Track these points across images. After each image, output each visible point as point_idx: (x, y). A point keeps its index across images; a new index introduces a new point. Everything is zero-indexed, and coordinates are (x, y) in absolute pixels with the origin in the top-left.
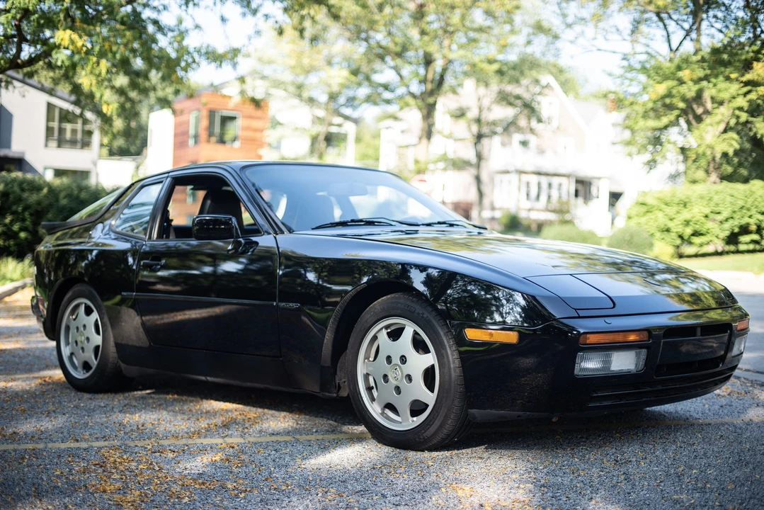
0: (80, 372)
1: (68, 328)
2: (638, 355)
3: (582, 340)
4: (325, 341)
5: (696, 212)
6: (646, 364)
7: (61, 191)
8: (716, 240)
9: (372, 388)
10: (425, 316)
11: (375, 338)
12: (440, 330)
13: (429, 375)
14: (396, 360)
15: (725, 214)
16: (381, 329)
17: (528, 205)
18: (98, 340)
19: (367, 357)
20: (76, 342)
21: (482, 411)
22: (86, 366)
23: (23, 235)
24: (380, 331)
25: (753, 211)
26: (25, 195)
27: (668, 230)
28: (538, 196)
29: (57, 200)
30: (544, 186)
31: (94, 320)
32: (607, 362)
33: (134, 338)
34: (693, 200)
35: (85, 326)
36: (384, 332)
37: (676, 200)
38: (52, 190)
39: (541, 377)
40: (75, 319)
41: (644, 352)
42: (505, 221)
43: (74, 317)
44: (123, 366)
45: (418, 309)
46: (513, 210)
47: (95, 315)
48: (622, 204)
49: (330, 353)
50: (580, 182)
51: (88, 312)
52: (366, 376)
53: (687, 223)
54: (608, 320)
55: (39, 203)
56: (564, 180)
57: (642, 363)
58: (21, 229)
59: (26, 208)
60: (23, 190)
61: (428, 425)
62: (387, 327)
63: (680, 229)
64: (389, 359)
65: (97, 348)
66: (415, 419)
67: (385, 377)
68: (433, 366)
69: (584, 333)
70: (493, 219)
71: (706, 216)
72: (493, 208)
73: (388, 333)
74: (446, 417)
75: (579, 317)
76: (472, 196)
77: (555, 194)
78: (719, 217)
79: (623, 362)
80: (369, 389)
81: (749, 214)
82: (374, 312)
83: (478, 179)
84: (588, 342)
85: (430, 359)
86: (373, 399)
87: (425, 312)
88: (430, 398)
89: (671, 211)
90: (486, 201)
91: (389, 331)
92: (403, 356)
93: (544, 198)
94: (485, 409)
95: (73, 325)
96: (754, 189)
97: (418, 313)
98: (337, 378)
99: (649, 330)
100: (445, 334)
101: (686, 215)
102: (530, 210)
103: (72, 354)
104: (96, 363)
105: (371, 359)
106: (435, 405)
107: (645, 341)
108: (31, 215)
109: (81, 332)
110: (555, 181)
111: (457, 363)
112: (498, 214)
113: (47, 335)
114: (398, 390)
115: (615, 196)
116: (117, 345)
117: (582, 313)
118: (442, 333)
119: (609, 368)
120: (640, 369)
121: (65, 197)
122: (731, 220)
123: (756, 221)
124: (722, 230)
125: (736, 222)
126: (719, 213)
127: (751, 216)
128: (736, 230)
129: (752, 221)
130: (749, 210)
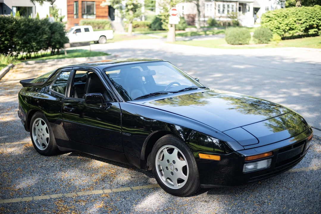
0: (41, 147)
1: (35, 129)
2: (268, 162)
3: (246, 159)
4: (142, 150)
5: (291, 20)
6: (271, 164)
7: (21, 22)
8: (299, 31)
9: (162, 170)
10: (182, 146)
11: (162, 151)
12: (189, 153)
13: (184, 169)
14: (171, 162)
15: (303, 21)
16: (165, 148)
17: (219, 15)
18: (48, 135)
19: (159, 158)
20: (39, 135)
21: (206, 185)
22: (44, 145)
23: (6, 42)
24: (164, 149)
25: (315, 19)
26: (6, 25)
27: (279, 28)
28: (223, 11)
29: (20, 27)
30: (226, 6)
31: (46, 127)
32: (256, 166)
33: (63, 137)
34: (290, 15)
35: (42, 129)
36: (166, 150)
37: (283, 15)
38: (17, 22)
39: (229, 169)
40: (38, 125)
41: (270, 160)
42: (209, 22)
43: (37, 124)
44: (59, 147)
45: (180, 143)
46: (213, 17)
47: (46, 126)
48: (259, 13)
49: (144, 155)
50: (241, 4)
51: (43, 124)
52: (159, 166)
53: (287, 24)
54: (256, 149)
55: (12, 28)
56: (234, 4)
57: (270, 164)
58: (5, 40)
59: (7, 31)
60: (5, 23)
61: (184, 188)
62: (167, 148)
63: (284, 27)
64: (168, 161)
65: (47, 139)
66: (179, 184)
67: (167, 167)
68: (186, 166)
69: (247, 156)
70: (204, 21)
71: (295, 22)
72: (204, 17)
73: (167, 150)
74: (192, 186)
75: (245, 149)
76: (195, 12)
77: (230, 10)
78: (301, 22)
79: (262, 165)
80: (161, 171)
81: (313, 20)
82: (162, 142)
83: (198, 5)
84: (248, 159)
85: (184, 163)
86: (162, 175)
87: (182, 145)
88: (185, 178)
89: (280, 20)
90: (201, 14)
91: (168, 149)
92: (174, 161)
93: (226, 12)
94: (207, 184)
95: (37, 128)
96: (316, 9)
97: (180, 145)
98: (147, 164)
99: (273, 152)
100: (190, 154)
101: (286, 21)
102: (220, 18)
103: (37, 139)
104: (48, 144)
105: (161, 159)
106: (187, 181)
107: (271, 156)
108: (9, 33)
109: (40, 131)
110: (230, 4)
111: (196, 166)
112: (206, 19)
113: (26, 130)
114: (172, 173)
115: (256, 10)
116: (56, 139)
117: (246, 148)
118: (189, 154)
119: (257, 168)
120: (269, 166)
121: (23, 25)
122: (305, 23)
123: (316, 23)
124: (302, 27)
125: (308, 24)
126: (301, 20)
127: (314, 21)
128: (308, 27)
129: (314, 23)
130: (313, 18)
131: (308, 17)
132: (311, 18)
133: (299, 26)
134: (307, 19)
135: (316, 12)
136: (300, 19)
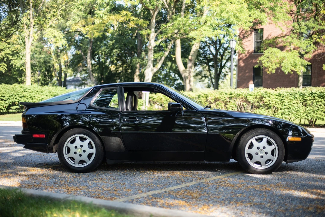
15: (6, 97)
25: (17, 96)
81: (15, 97)
122: (8, 100)
123: (18, 100)
124: (5, 104)
125: (11, 101)
126: (4, 97)
127: (16, 99)
128: (10, 104)
129: (16, 100)
130: (15, 96)
131: (11, 94)
132: (13, 95)
133: (3, 103)
134: (10, 96)
135: (17, 90)
136: (4, 95)
